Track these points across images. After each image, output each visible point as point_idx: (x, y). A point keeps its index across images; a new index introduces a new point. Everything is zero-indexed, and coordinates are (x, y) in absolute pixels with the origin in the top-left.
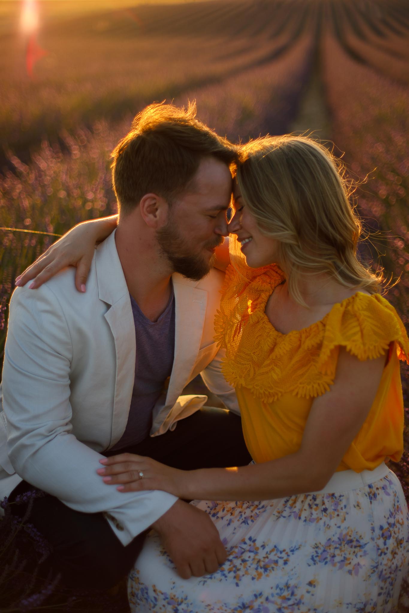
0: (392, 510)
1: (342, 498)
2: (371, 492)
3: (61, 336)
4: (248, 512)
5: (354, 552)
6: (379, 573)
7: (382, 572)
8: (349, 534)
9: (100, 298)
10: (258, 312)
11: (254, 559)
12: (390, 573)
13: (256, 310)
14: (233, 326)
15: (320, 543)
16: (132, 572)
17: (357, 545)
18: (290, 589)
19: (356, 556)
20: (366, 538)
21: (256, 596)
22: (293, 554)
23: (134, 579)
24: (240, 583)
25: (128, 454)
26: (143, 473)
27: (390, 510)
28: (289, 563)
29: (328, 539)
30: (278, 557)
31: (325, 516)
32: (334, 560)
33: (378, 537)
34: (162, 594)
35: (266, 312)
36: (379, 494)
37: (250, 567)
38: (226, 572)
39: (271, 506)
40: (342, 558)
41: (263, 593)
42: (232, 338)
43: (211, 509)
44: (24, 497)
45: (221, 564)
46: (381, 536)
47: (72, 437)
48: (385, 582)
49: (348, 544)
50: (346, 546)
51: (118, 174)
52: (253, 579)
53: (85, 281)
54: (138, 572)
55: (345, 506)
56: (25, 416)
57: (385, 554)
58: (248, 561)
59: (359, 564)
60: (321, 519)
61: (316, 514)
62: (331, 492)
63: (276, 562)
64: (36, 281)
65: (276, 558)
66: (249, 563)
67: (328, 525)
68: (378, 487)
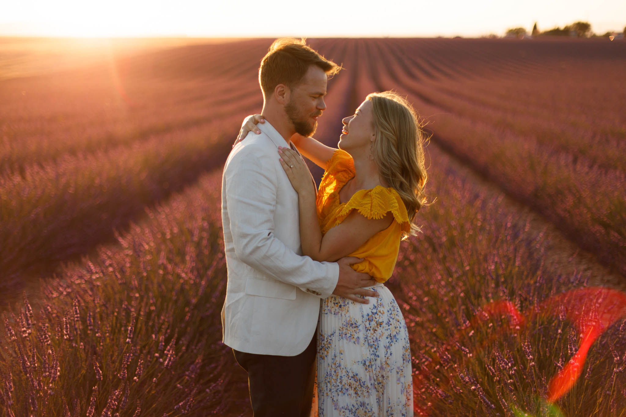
0: (376, 304)
5: (355, 330)
8: (351, 320)
19: (356, 333)
50: (350, 327)
55: (348, 303)
57: (370, 330)
59: (358, 338)
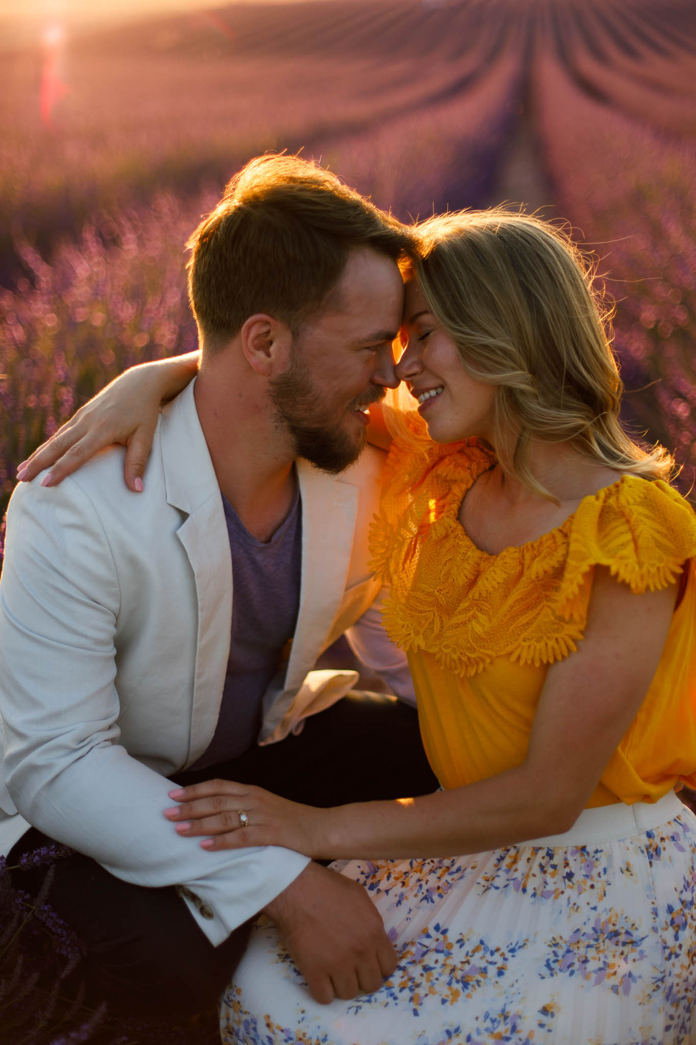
0: (689, 878)
1: (599, 854)
2: (651, 845)
3: (100, 570)
4: (432, 880)
5: (622, 953)
6: (667, 991)
7: (671, 988)
8: (613, 921)
9: (169, 501)
10: (447, 519)
11: (444, 965)
12: (686, 990)
13: (443, 514)
14: (402, 544)
15: (561, 938)
16: (227, 992)
17: (628, 941)
18: (508, 1021)
19: (626, 959)
20: (643, 928)
21: (448, 1032)
22: (513, 956)
23: (231, 1004)
24: (420, 1009)
25: (220, 781)
26: (247, 816)
27: (684, 878)
28: (507, 973)
29: (575, 929)
30: (487, 961)
31: (569, 886)
32: (585, 968)
33: (665, 926)
34: (282, 1031)
35: (459, 518)
36: (664, 849)
37: (437, 979)
38: (396, 990)
39: (473, 868)
40: (601, 965)
41: (461, 1028)
42: (401, 565)
43: (367, 877)
44: (34, 856)
45: (386, 976)
46: (669, 924)
47: (120, 751)
48: (677, 1006)
49: (610, 940)
50: (607, 941)
51: (201, 279)
52: (444, 1001)
53: (141, 471)
54: (239, 992)
55: (605, 870)
56: (35, 714)
57: (677, 956)
58: (434, 968)
59: (630, 975)
60: (562, 892)
61: (554, 882)
62: (581, 844)
63: (484, 971)
64: (53, 472)
65: (483, 964)
66: (435, 973)
67: (575, 904)
68: (664, 836)
